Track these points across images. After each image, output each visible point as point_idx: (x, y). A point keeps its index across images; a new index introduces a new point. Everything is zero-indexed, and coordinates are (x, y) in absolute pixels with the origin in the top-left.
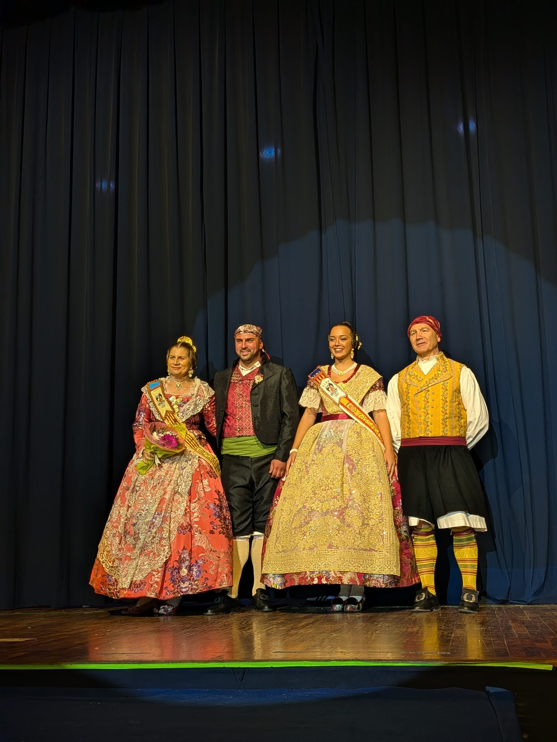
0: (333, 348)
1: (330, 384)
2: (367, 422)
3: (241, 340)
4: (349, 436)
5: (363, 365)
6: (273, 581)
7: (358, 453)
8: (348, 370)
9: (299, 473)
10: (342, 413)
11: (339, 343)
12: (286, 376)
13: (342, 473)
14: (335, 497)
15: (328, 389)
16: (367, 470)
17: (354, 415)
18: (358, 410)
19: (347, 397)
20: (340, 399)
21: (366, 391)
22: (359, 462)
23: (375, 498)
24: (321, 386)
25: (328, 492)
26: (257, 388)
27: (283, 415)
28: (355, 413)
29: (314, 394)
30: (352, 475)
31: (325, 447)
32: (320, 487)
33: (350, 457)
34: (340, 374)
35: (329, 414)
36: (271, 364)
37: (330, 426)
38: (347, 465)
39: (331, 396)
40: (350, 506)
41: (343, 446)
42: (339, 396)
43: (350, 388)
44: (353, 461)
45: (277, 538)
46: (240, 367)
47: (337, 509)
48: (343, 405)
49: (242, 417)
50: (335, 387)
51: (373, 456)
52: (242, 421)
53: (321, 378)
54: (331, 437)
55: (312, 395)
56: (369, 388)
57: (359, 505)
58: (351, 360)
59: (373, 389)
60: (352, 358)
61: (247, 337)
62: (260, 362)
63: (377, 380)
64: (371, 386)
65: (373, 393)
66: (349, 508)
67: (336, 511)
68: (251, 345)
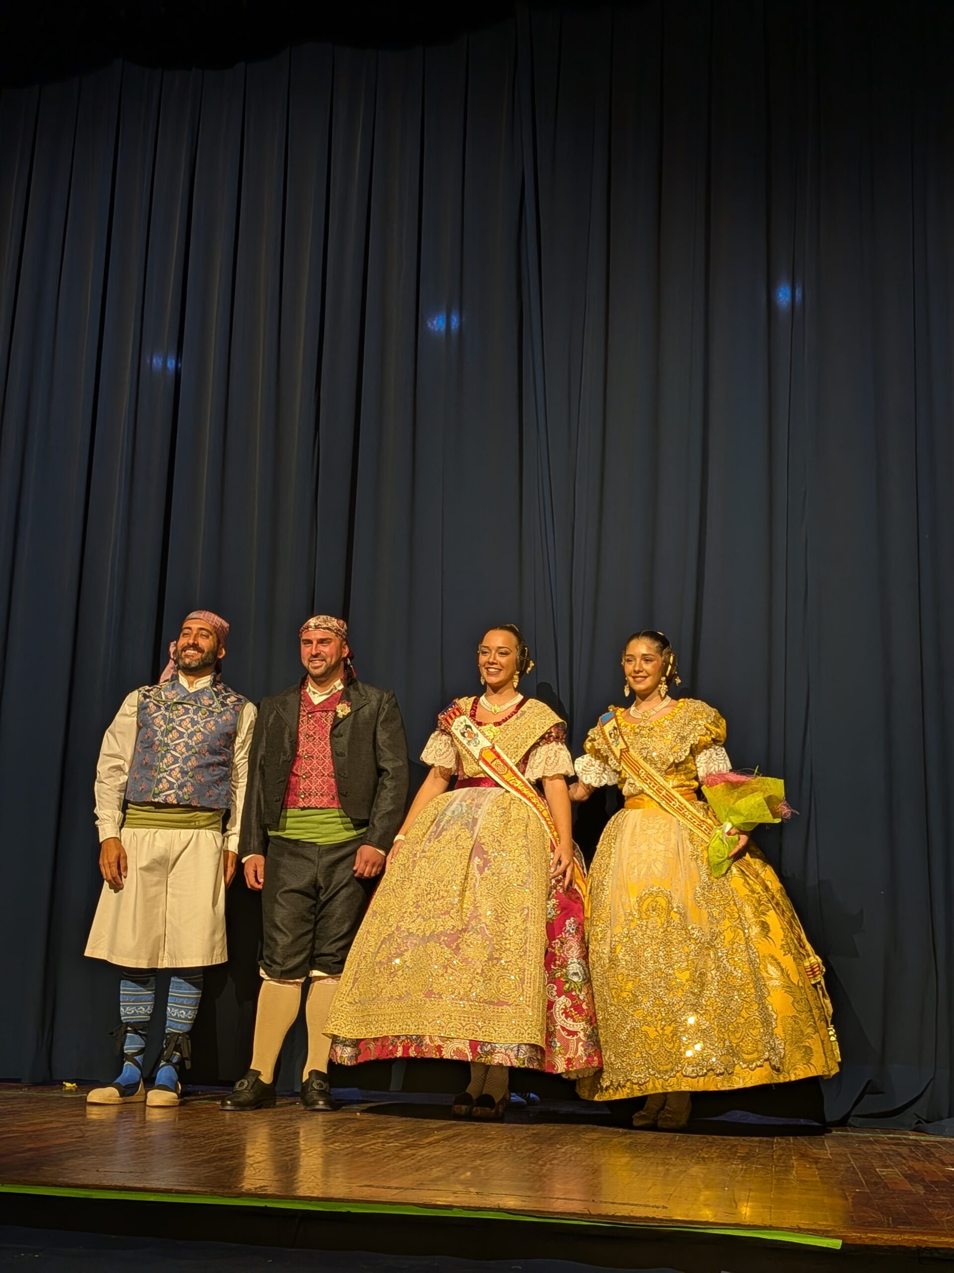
0: (484, 666)
1: (468, 726)
2: (525, 791)
3: (310, 642)
4: (488, 814)
5: (532, 699)
6: (340, 1053)
7: (498, 840)
8: (506, 704)
9: (402, 872)
10: (484, 776)
11: (495, 659)
12: (388, 706)
13: (464, 872)
14: (447, 912)
15: (463, 734)
16: (510, 868)
17: (504, 780)
18: (512, 774)
19: (492, 749)
20: (482, 751)
21: (531, 742)
22: (498, 856)
23: (518, 915)
24: (451, 727)
25: (437, 904)
26: (340, 725)
28: (506, 777)
29: (445, 744)
30: (483, 876)
31: (447, 830)
32: (427, 894)
33: (483, 846)
34: (491, 712)
35: (466, 777)
37: (464, 796)
38: (475, 860)
39: (468, 746)
40: (473, 927)
41: (474, 828)
42: (480, 747)
43: (504, 736)
44: (487, 854)
45: (356, 979)
46: (310, 689)
47: (449, 932)
48: (485, 762)
49: (312, 775)
50: (475, 730)
52: (310, 781)
54: (461, 815)
55: (443, 744)
56: (537, 738)
57: (486, 925)
58: (513, 689)
59: (545, 739)
60: (515, 686)
61: (320, 637)
62: (341, 680)
63: (552, 725)
64: (541, 734)
65: (544, 747)
66: (469, 931)
67: (446, 935)
68: (327, 649)
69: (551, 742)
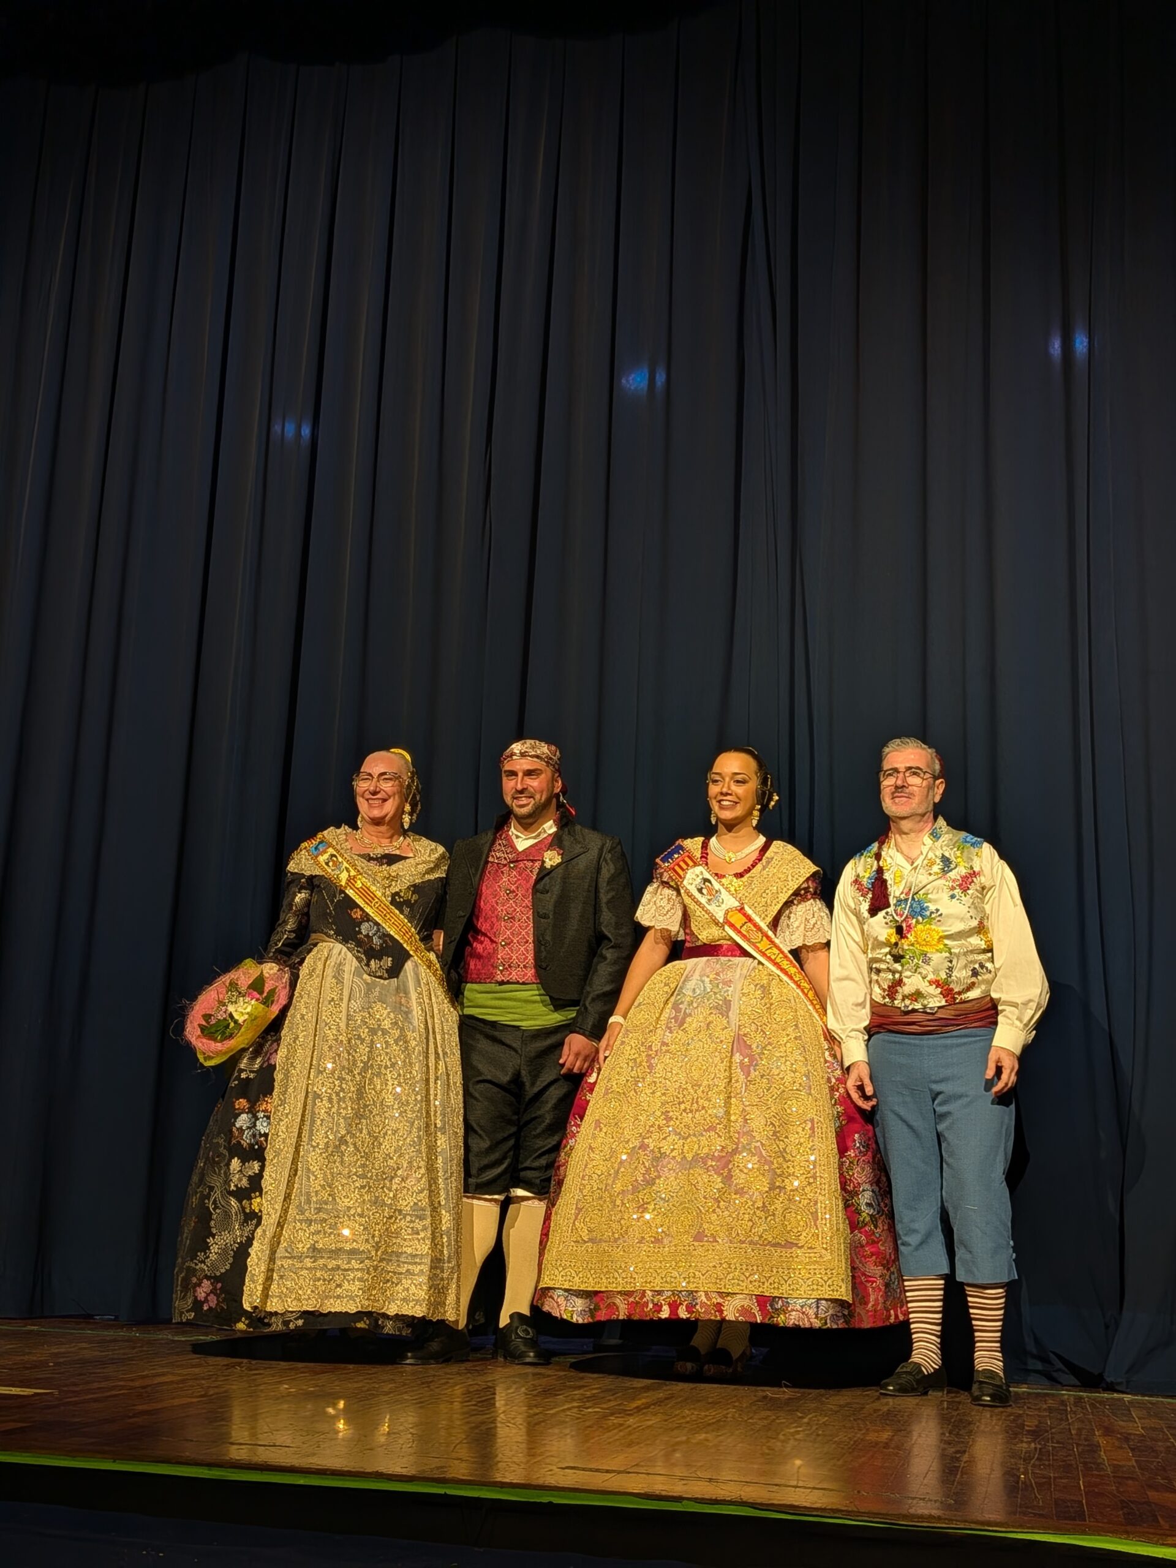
0: (715, 798)
1: (706, 880)
2: (785, 964)
3: (514, 773)
4: (743, 994)
5: (779, 842)
6: (564, 1305)
7: (762, 1030)
8: (747, 851)
9: (632, 1070)
10: (729, 943)
11: (729, 789)
12: (610, 855)
13: (727, 1074)
14: (712, 1128)
15: (700, 891)
16: (783, 1067)
17: (756, 948)
18: (764, 938)
19: (741, 910)
20: (727, 913)
21: (783, 898)
22: (766, 1052)
23: (800, 1129)
24: (685, 883)
25: (697, 1115)
26: (547, 878)
27: (600, 938)
28: (758, 945)
29: (669, 900)
30: (749, 1079)
31: (691, 1015)
32: (680, 1103)
33: (745, 1039)
34: (728, 860)
35: (699, 943)
36: (578, 827)
37: (703, 970)
38: (737, 1057)
39: (706, 905)
40: (745, 1147)
41: (731, 1014)
42: (724, 907)
43: (750, 890)
44: (752, 1049)
45: (579, 1210)
46: (513, 831)
47: (716, 1155)
48: (732, 926)
50: (716, 885)
51: (796, 1038)
52: (511, 949)
53: (684, 867)
54: (705, 995)
55: (666, 901)
56: (791, 892)
57: (762, 1144)
59: (799, 895)
60: (754, 825)
61: (526, 767)
62: (554, 821)
63: (808, 875)
64: (796, 887)
65: (800, 906)
66: (741, 1152)
67: (714, 1158)
68: (535, 783)
69: (808, 901)
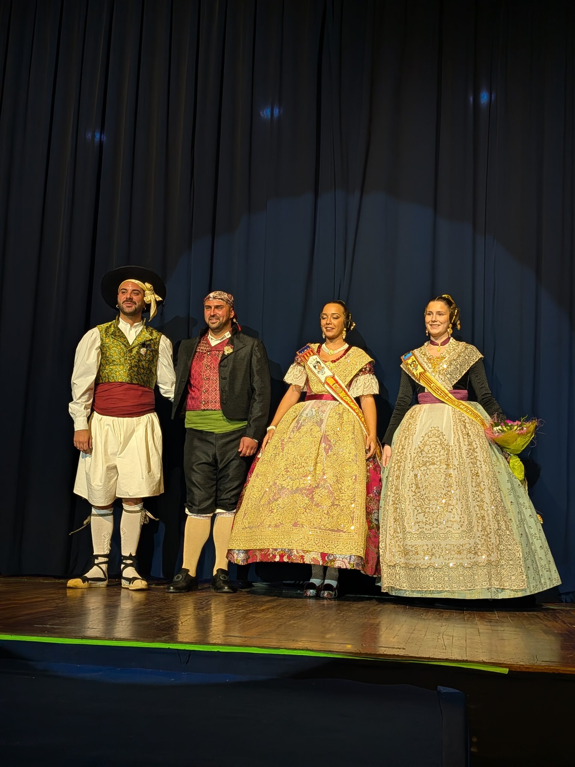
1: (318, 362)
2: (352, 404)
3: (210, 307)
4: (330, 417)
5: (355, 347)
6: (236, 557)
7: (336, 434)
8: (339, 350)
10: (326, 393)
11: (330, 321)
14: (306, 476)
15: (315, 367)
16: (345, 451)
17: (339, 395)
18: (343, 391)
19: (333, 377)
20: (326, 378)
21: (354, 373)
22: (337, 444)
24: (308, 363)
25: (300, 470)
26: (227, 359)
27: (253, 390)
28: (340, 394)
29: (300, 371)
30: (327, 455)
31: (304, 425)
32: (293, 465)
34: (330, 353)
35: (313, 394)
37: (313, 405)
38: (323, 445)
39: (317, 374)
40: (322, 486)
41: (322, 425)
42: (325, 375)
43: (338, 369)
44: (330, 442)
46: (209, 336)
47: (307, 488)
48: (328, 384)
49: (209, 390)
50: (322, 365)
52: (208, 394)
53: (309, 355)
54: (312, 417)
55: (298, 372)
56: (358, 370)
57: (331, 485)
58: (342, 340)
59: (362, 371)
60: (344, 338)
61: (216, 304)
62: (230, 332)
63: (367, 363)
64: (361, 368)
65: (362, 376)
66: (319, 488)
67: (306, 489)
68: (220, 313)
69: (367, 374)
